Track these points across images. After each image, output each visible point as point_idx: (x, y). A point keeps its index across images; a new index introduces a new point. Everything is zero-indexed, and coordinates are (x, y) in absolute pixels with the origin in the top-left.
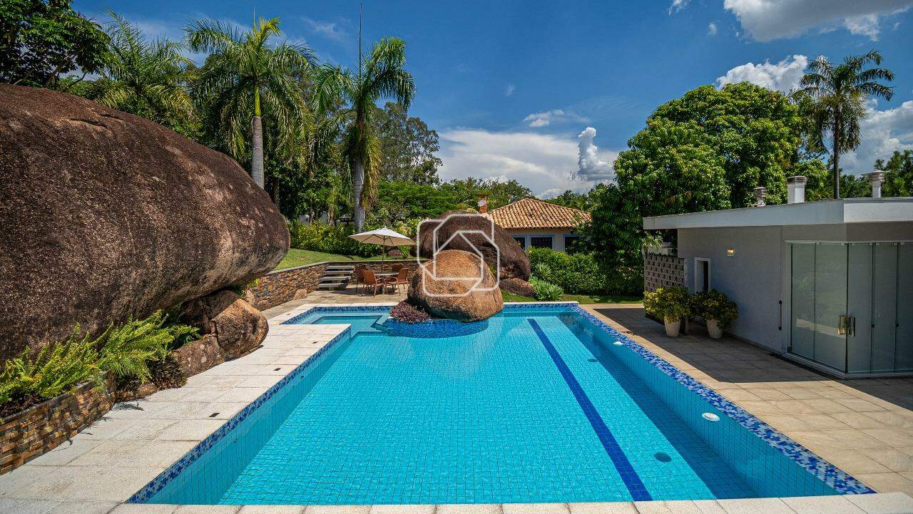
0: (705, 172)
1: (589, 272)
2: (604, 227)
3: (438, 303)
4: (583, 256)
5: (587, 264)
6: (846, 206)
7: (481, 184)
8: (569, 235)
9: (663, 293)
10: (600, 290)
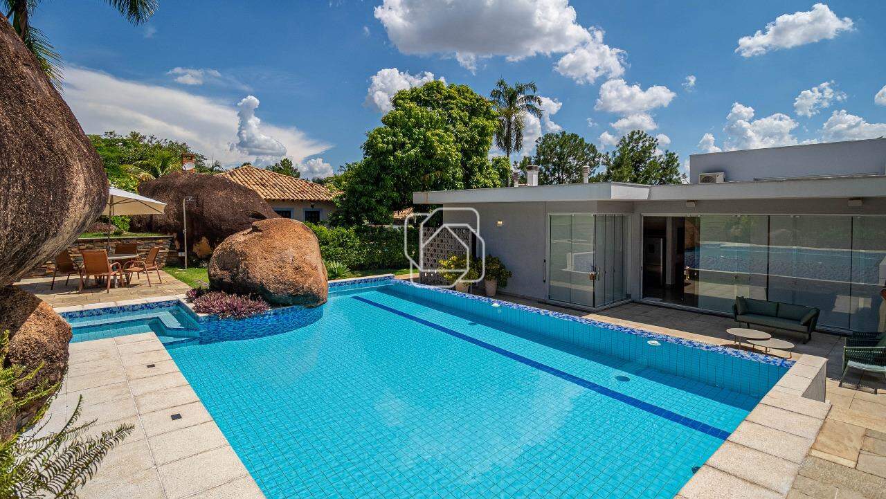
0: (451, 155)
1: (352, 247)
2: (363, 200)
3: (281, 287)
4: (343, 230)
5: (350, 238)
6: (612, 187)
7: (154, 142)
8: (309, 208)
9: (458, 260)
10: (361, 265)
